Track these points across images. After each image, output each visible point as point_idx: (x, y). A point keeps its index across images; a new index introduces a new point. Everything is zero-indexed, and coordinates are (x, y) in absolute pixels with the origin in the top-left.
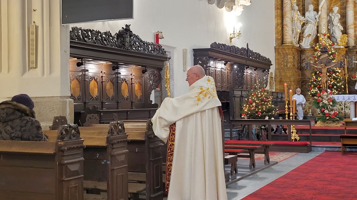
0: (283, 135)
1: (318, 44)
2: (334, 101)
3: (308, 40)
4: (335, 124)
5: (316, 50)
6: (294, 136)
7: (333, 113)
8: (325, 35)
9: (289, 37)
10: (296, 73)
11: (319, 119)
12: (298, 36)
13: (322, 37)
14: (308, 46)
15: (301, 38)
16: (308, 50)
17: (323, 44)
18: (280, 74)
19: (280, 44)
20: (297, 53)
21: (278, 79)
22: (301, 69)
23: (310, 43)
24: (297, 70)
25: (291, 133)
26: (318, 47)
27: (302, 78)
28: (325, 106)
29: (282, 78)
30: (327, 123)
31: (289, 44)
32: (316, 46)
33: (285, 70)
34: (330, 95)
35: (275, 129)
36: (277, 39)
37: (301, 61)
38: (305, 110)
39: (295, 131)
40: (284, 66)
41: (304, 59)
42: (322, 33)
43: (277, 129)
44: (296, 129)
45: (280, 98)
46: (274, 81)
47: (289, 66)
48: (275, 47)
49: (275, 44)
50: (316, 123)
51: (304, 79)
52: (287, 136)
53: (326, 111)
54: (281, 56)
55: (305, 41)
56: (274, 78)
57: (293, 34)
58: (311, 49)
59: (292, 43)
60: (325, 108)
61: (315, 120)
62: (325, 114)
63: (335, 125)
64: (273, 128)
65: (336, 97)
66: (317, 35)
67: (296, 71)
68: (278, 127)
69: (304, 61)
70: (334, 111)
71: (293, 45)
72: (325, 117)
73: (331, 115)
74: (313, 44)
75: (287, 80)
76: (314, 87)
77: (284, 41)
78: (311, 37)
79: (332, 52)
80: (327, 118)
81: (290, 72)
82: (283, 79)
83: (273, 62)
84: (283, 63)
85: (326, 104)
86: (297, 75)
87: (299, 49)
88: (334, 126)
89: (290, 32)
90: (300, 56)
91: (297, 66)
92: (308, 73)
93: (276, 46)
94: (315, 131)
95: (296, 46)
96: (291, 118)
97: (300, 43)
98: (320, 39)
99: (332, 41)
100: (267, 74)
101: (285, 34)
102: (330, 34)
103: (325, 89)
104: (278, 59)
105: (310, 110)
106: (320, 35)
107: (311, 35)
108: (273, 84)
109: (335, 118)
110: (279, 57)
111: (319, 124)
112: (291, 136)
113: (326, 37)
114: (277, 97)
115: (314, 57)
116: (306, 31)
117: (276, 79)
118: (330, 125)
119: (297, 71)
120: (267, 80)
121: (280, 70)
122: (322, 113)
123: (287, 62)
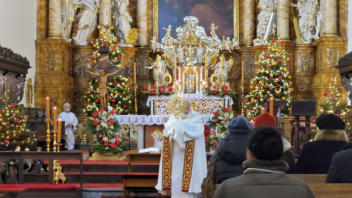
0: (42, 174)
1: (97, 40)
2: (116, 124)
3: (84, 34)
4: (117, 156)
5: (95, 49)
6: (59, 175)
7: (114, 141)
8: (107, 27)
9: (57, 27)
10: (65, 81)
11: (95, 150)
12: (70, 26)
13: (104, 31)
14: (84, 42)
15: (75, 30)
16: (83, 48)
17: (105, 40)
18: (43, 82)
19: (43, 37)
20: (68, 51)
21: (40, 89)
22: (73, 75)
23: (87, 37)
24: (67, 76)
25: (52, 171)
26: (97, 44)
27: (75, 88)
28: (103, 131)
29: (45, 88)
30: (106, 155)
31: (56, 38)
32: (95, 42)
33: (50, 76)
34: (111, 115)
35: (30, 166)
36: (39, 30)
37: (73, 63)
38: (77, 135)
39: (59, 168)
40: (49, 70)
41: (79, 61)
42: (103, 25)
43: (32, 165)
44: (61, 165)
45: (40, 118)
46: (33, 92)
47: (56, 70)
48: (35, 41)
49: (37, 36)
50: (91, 155)
51: (78, 90)
52: (48, 175)
53: (105, 139)
54: (45, 54)
55: (80, 34)
56: (33, 88)
57: (63, 24)
58: (88, 46)
59: (61, 36)
60: (103, 134)
61: (90, 150)
62: (103, 143)
63: (117, 159)
64: (28, 163)
65: (119, 118)
66: (97, 26)
67: (65, 78)
68: (35, 162)
69: (78, 63)
70: (115, 138)
71: (63, 39)
72: (103, 147)
73: (111, 144)
74: (92, 40)
75: (53, 90)
76: (91, 102)
77: (50, 32)
78: (88, 29)
79: (116, 52)
80: (106, 148)
81: (57, 79)
82: (47, 89)
83: (32, 62)
84: (47, 65)
85: (104, 127)
86: (67, 83)
87: (71, 46)
88: (115, 159)
89: (59, 20)
90: (73, 55)
91: (67, 70)
92: (83, 81)
93: (38, 39)
94: (88, 167)
95: (67, 41)
96: (55, 148)
97: (73, 38)
98: (101, 32)
99: (117, 37)
100: (23, 81)
101: (51, 23)
102: (115, 27)
103: (104, 106)
104: (40, 59)
105: (84, 136)
106: (101, 27)
107: (88, 26)
108: (32, 96)
109: (117, 148)
110: (42, 55)
111: (95, 158)
112: (53, 176)
113: (109, 31)
114: (37, 116)
115: (92, 59)
116: (81, 20)
117: (37, 89)
118: (110, 158)
119: (67, 78)
120: (23, 90)
121: (43, 75)
122: (99, 141)
123: (54, 64)
